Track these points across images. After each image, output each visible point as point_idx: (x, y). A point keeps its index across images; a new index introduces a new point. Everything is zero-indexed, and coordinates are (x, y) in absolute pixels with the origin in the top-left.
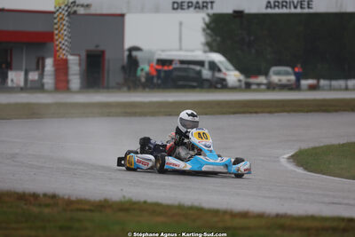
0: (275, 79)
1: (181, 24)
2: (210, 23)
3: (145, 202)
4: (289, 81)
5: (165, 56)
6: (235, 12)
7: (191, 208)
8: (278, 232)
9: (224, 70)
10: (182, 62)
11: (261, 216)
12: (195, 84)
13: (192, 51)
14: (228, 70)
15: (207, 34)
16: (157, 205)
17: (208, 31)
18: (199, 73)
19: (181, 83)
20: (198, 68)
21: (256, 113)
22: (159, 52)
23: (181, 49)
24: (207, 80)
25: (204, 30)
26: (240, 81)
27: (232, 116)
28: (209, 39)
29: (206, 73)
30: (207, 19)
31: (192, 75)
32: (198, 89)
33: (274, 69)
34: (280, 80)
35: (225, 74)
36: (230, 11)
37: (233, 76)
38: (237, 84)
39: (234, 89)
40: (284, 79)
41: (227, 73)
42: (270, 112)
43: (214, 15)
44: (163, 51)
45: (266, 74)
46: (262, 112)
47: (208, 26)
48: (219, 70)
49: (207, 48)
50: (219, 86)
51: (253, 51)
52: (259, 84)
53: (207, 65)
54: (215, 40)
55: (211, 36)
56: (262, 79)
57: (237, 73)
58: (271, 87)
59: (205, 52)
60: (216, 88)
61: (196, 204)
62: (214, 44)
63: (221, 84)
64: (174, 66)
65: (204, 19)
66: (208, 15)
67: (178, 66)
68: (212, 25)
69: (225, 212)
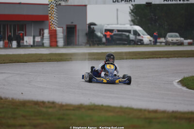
0: (170, 39)
1: (117, 10)
2: (134, 9)
3: (102, 105)
4: (177, 40)
5: (109, 27)
6: (147, 3)
7: (127, 108)
8: (174, 120)
9: (141, 35)
10: (119, 31)
11: (164, 112)
12: (126, 43)
13: (124, 25)
14: (144, 35)
15: (132, 15)
16: (109, 107)
17: (133, 14)
18: (128, 36)
19: (118, 42)
20: (127, 34)
21: (160, 58)
22: (106, 26)
23: (118, 24)
24: (133, 40)
25: (130, 13)
26: (150, 41)
27: (147, 59)
28: (133, 18)
29: (132, 37)
30: (132, 7)
31: (124, 37)
32: (128, 45)
33: (169, 34)
34: (172, 40)
35: (142, 37)
36: (144, 3)
37: (146, 38)
38: (149, 42)
39: (147, 45)
40: (174, 39)
41: (144, 36)
42: (168, 58)
43: (135, 5)
44: (108, 25)
45: (165, 37)
46: (163, 58)
47: (132, 11)
48: (139, 35)
49: (132, 23)
50: (139, 43)
51: (158, 24)
52: (161, 43)
53: (132, 32)
54: (136, 19)
55: (134, 17)
56: (162, 40)
57: (149, 36)
58: (167, 44)
59: (131, 25)
60: (138, 45)
61: (129, 106)
62: (136, 21)
63: (140, 43)
64: (114, 33)
65: (130, 7)
66: (132, 5)
67: (117, 33)
68: (135, 11)
69: (145, 110)
